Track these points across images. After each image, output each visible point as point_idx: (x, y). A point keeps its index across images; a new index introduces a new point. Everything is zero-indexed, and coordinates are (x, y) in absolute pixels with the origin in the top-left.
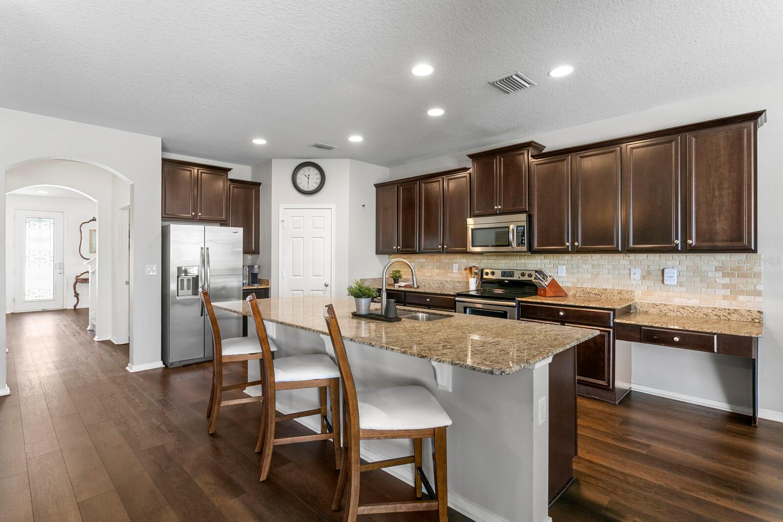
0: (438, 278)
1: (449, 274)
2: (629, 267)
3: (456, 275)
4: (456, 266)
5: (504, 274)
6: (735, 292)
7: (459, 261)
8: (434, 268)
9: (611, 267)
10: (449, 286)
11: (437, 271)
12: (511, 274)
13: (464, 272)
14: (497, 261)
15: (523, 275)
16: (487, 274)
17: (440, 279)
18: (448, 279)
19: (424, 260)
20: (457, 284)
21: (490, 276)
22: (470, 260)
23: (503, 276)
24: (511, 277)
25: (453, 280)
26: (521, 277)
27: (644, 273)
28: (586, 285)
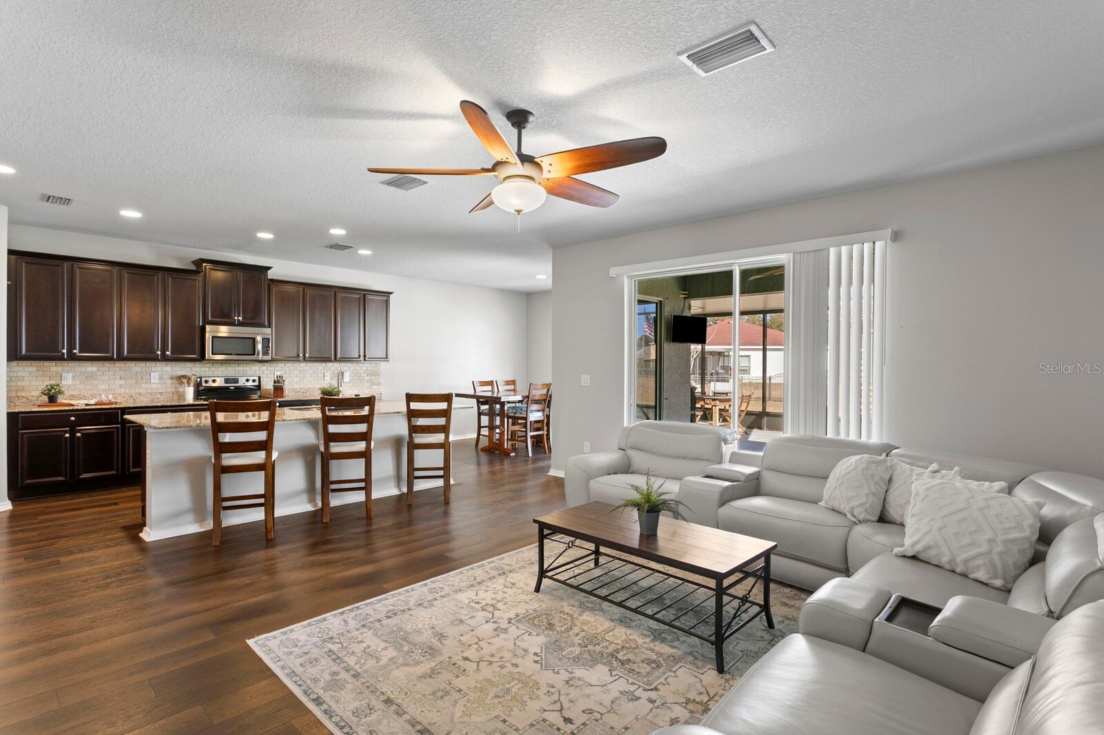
0: (123, 390)
1: (143, 385)
2: (323, 372)
3: (154, 386)
4: (155, 377)
5: (227, 381)
6: (372, 383)
7: (159, 369)
8: (115, 379)
9: (312, 372)
10: (145, 400)
11: (122, 382)
12: (236, 381)
13: (169, 382)
14: (213, 369)
15: (247, 380)
16: (206, 382)
17: (127, 391)
18: (142, 391)
19: (95, 369)
20: (159, 396)
21: (211, 384)
22: (176, 368)
23: (226, 383)
24: (235, 383)
25: (150, 391)
26: (246, 382)
27: (332, 375)
28: (295, 386)
